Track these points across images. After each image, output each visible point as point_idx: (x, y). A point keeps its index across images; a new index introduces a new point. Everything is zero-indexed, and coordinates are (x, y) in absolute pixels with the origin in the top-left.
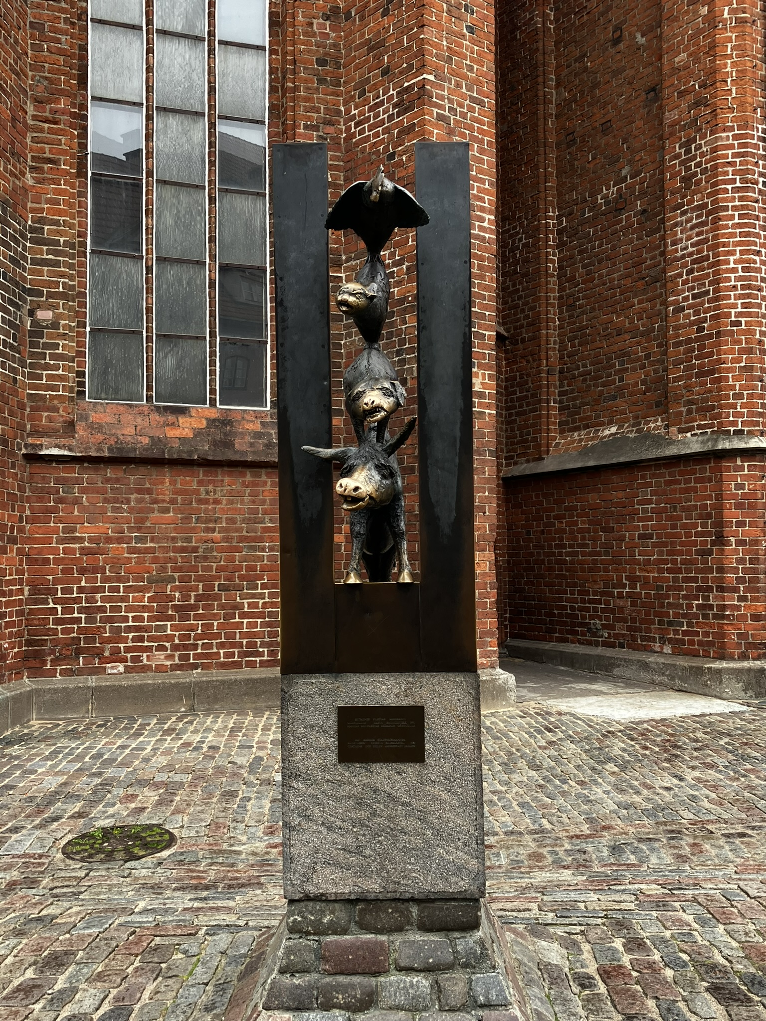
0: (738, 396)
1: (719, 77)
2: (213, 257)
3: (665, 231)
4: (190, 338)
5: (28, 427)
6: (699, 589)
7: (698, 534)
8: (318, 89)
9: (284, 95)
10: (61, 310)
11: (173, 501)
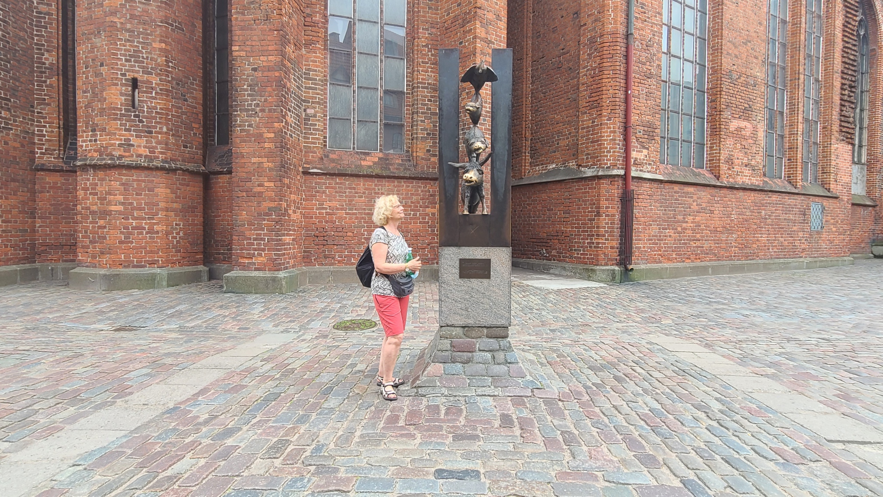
0: (609, 152)
1: (606, 9)
2: (381, 86)
3: (579, 78)
4: (372, 122)
5: (304, 160)
6: (588, 235)
7: (588, 212)
8: (428, 12)
9: (413, 14)
10: (317, 109)
11: (364, 193)
